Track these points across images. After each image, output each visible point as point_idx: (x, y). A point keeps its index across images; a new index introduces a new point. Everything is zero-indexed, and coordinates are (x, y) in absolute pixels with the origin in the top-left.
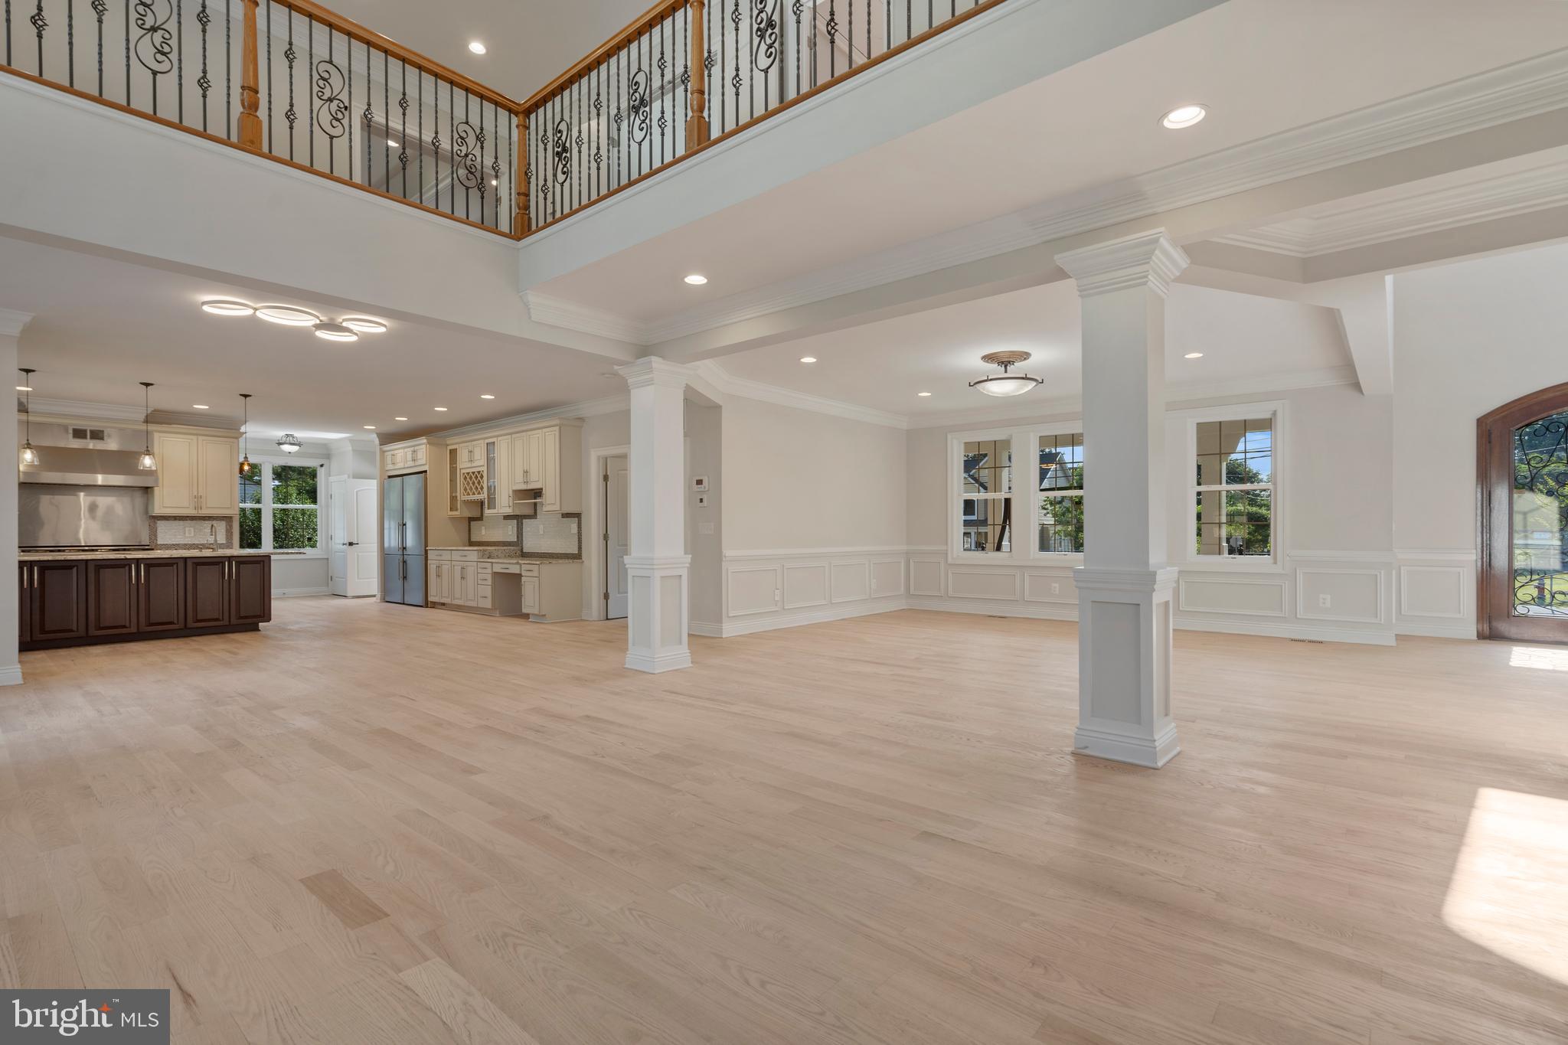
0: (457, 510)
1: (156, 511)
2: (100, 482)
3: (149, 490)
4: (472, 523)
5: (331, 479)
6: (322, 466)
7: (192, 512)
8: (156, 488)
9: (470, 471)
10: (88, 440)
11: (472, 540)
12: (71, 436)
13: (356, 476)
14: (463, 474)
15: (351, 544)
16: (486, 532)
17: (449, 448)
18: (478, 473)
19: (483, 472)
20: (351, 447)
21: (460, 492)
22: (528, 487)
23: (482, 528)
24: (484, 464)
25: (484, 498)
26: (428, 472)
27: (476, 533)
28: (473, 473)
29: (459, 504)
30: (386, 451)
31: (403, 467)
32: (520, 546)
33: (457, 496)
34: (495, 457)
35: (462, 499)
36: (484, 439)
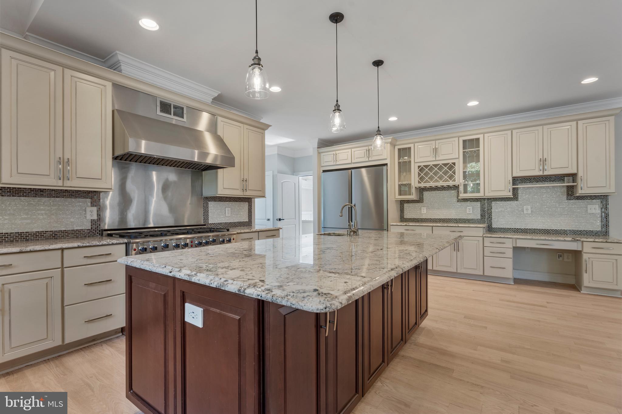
0: (409, 195)
1: (219, 193)
3: (204, 172)
7: (240, 194)
8: (220, 171)
9: (431, 164)
10: (172, 116)
11: (405, 217)
12: (159, 108)
13: (280, 172)
14: (419, 167)
15: (280, 220)
16: (428, 212)
17: (397, 148)
18: (445, 165)
19: (454, 164)
20: (276, 152)
21: (414, 181)
22: (546, 173)
23: (422, 208)
24: (458, 157)
25: (457, 184)
26: (389, 165)
27: (410, 212)
28: (436, 166)
29: (413, 190)
30: (322, 153)
31: (351, 162)
32: (486, 223)
33: (411, 184)
34: (479, 150)
35: (417, 186)
36: (459, 137)
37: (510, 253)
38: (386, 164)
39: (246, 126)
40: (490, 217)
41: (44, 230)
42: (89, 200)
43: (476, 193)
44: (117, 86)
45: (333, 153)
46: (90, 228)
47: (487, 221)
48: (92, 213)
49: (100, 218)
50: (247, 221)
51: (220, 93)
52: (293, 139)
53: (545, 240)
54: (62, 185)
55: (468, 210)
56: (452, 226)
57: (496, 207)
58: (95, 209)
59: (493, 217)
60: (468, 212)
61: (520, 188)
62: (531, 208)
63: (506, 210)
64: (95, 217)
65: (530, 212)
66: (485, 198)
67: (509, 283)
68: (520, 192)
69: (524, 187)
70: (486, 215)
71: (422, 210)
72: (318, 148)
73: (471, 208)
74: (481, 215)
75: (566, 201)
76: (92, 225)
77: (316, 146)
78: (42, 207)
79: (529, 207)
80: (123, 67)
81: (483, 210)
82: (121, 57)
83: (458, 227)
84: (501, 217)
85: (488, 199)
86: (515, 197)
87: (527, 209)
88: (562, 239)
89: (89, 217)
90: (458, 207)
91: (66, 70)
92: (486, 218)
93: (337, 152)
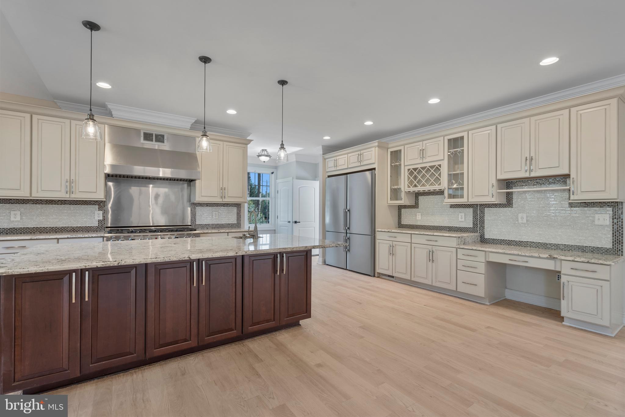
0: (401, 199)
1: (197, 200)
2: (161, 175)
3: (192, 183)
4: (403, 211)
5: (278, 181)
6: (272, 173)
7: (218, 200)
8: (197, 182)
9: (419, 166)
10: (154, 142)
11: (402, 223)
12: (142, 138)
13: (298, 178)
14: (409, 170)
15: (296, 222)
16: (423, 218)
17: (390, 150)
18: (432, 167)
19: (440, 166)
20: (295, 160)
21: (404, 185)
22: (533, 175)
23: (417, 214)
24: (443, 158)
25: (443, 188)
26: (376, 169)
27: (408, 217)
28: (423, 168)
29: (403, 195)
30: (327, 158)
31: (347, 167)
32: (478, 232)
33: (401, 188)
34: (463, 150)
35: (407, 191)
36: (444, 136)
37: (482, 268)
38: (374, 169)
39: (225, 143)
40: (483, 227)
41: (67, 226)
42: (97, 207)
43: (460, 198)
44: (111, 126)
45: (333, 159)
46: (98, 226)
47: (479, 230)
48: (98, 215)
49: (105, 218)
50: (236, 223)
51: (196, 119)
52: (301, 147)
53: (518, 255)
54: (68, 197)
55: (460, 217)
56: (428, 235)
57: (489, 215)
58: (101, 212)
59: (486, 227)
60: (460, 220)
61: (515, 192)
62: (527, 217)
63: (499, 219)
64: (101, 218)
65: (525, 221)
66: (478, 204)
67: (484, 303)
68: (515, 197)
69: (518, 192)
70: (479, 223)
71: (417, 216)
72: (323, 154)
73: (463, 214)
74: (474, 223)
75: (569, 209)
76: (99, 224)
77: (321, 153)
78: (65, 211)
79: (525, 216)
80: (114, 113)
81: (475, 217)
82: (110, 106)
83: (433, 235)
84: (494, 226)
85: (481, 205)
86: (509, 202)
87: (522, 218)
88: (536, 255)
89: (97, 218)
90: (451, 213)
91: (72, 121)
92: (478, 227)
93: (338, 158)
